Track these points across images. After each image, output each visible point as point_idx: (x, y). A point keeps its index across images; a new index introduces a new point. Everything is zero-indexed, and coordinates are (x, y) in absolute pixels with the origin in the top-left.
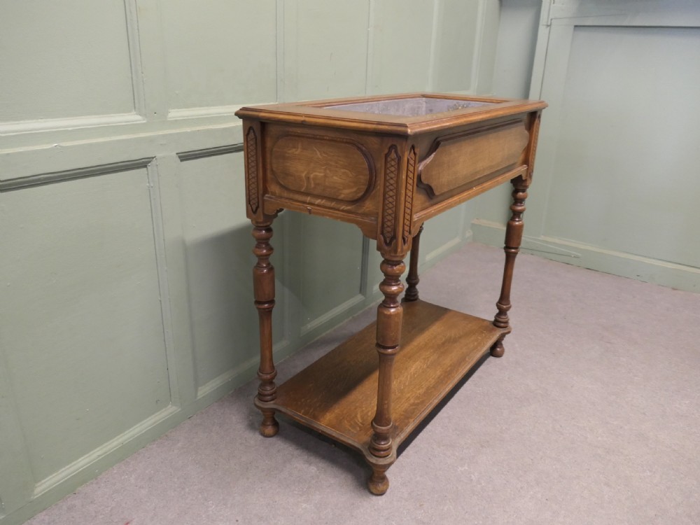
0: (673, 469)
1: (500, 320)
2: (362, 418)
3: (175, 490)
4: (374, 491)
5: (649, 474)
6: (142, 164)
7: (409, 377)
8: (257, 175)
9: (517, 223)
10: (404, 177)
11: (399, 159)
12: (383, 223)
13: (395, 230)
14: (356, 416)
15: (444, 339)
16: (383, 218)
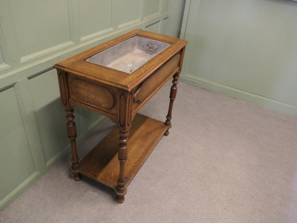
0: (224, 182)
1: (167, 123)
2: (114, 174)
3: (42, 209)
4: (119, 202)
5: (216, 184)
6: (12, 86)
7: (132, 153)
8: (65, 91)
9: (175, 88)
10: (128, 105)
11: (126, 99)
12: (120, 120)
13: (124, 122)
14: (111, 174)
15: (145, 133)
16: (120, 117)
